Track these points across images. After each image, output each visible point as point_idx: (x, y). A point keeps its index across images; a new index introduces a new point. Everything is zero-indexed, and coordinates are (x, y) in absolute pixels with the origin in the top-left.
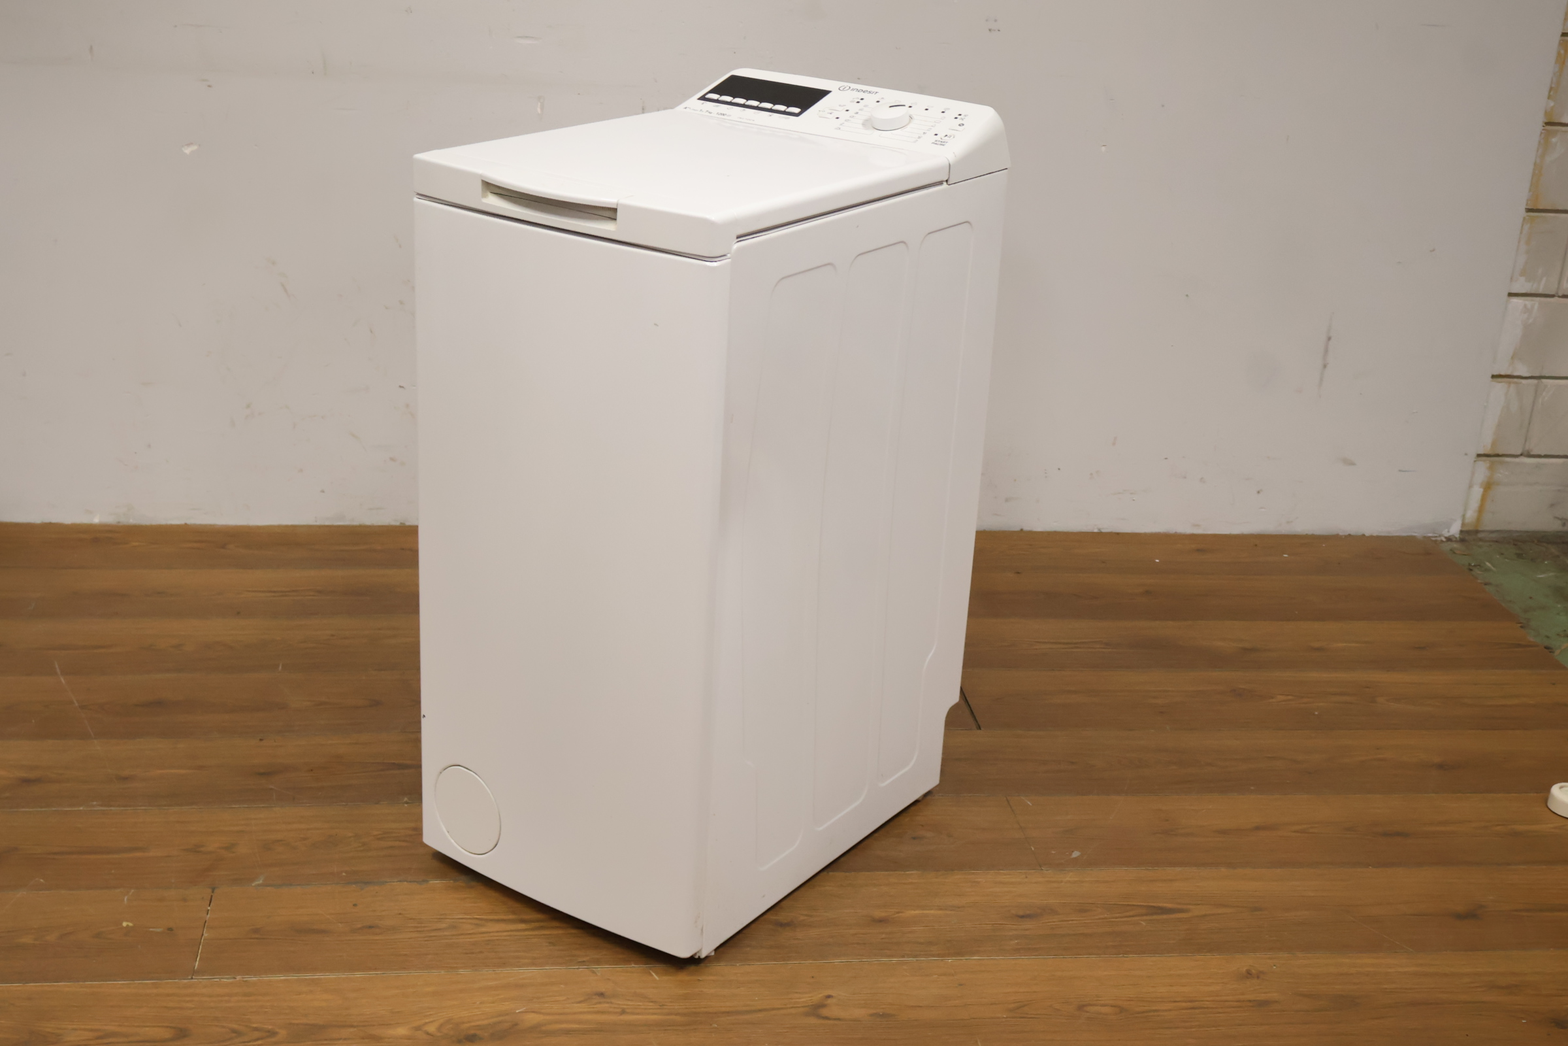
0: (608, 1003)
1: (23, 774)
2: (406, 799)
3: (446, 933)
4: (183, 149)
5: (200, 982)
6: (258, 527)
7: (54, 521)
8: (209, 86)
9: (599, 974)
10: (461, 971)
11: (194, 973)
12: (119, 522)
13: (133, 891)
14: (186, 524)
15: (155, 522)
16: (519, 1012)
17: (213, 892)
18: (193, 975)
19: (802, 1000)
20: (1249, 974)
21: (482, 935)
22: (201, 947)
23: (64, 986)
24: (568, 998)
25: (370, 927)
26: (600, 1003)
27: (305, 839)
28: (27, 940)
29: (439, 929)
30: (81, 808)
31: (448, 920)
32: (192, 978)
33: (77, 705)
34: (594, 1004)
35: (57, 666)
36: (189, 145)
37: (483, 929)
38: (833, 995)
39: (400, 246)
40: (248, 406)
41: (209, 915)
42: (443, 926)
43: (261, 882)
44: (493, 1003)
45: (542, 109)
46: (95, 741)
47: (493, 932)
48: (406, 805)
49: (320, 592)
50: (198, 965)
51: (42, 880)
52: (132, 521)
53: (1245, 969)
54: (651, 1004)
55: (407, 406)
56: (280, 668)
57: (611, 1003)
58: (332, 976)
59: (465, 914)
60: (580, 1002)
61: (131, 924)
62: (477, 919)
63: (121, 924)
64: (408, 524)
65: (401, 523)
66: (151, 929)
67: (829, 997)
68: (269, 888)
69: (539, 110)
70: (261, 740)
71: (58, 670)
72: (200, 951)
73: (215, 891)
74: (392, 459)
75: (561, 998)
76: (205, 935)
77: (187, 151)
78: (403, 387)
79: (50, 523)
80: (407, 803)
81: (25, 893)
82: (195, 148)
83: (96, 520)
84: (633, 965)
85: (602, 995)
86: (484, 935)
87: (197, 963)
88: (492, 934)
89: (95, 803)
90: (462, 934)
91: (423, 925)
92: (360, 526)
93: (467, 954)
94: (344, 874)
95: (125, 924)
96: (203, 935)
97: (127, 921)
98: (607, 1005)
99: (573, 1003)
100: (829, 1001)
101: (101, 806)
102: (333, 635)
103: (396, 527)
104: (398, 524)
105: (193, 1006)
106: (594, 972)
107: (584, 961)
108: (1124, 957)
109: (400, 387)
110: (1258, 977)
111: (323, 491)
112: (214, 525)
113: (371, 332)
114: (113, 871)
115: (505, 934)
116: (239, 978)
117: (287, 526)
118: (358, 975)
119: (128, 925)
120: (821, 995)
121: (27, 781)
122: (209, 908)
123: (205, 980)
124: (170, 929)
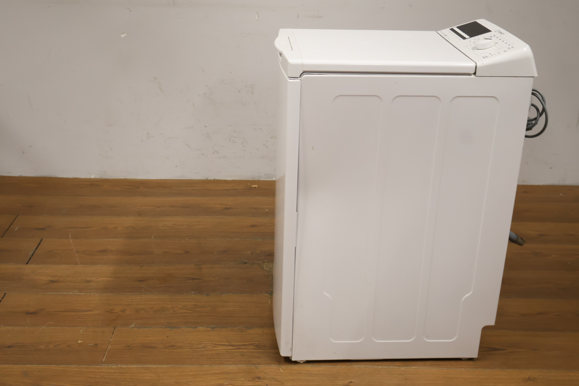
0: (261, 382)
1: (51, 279)
2: (193, 292)
3: (201, 350)
4: (121, 35)
5: (104, 367)
6: (153, 180)
7: (77, 177)
8: (130, 11)
9: (259, 369)
10: (205, 366)
11: (103, 363)
12: (101, 178)
13: (84, 328)
14: (126, 179)
15: (114, 178)
16: (225, 384)
17: (114, 329)
18: (102, 364)
19: (340, 383)
20: (529, 379)
21: (215, 351)
22: (106, 352)
23: (53, 367)
24: (245, 379)
25: (172, 346)
26: (258, 382)
27: (153, 308)
28: (42, 347)
29: (199, 348)
30: (70, 293)
31: (203, 344)
32: (101, 365)
33: (75, 251)
34: (256, 382)
35: (70, 235)
36: (123, 34)
37: (216, 349)
38: (353, 381)
39: (204, 72)
40: (148, 134)
41: (111, 339)
42: (201, 346)
43: (133, 326)
44: (216, 380)
45: (258, 17)
46: (79, 266)
47: (219, 350)
48: (193, 295)
49: (172, 206)
50: (105, 359)
51: (51, 322)
52: (106, 177)
53: (527, 377)
54: (278, 383)
55: (208, 134)
56: (153, 237)
57: (262, 382)
58: (155, 366)
59: (210, 342)
60: (249, 381)
61: (81, 342)
62: (214, 344)
63: (78, 342)
64: (209, 179)
65: (206, 179)
66: (89, 344)
67: (351, 382)
68: (136, 328)
69: (257, 18)
70: (141, 267)
71: (70, 237)
72: (106, 354)
73: (116, 329)
74: (203, 154)
75: (242, 379)
76: (109, 347)
77: (123, 36)
78: (206, 127)
79: (76, 178)
80: (193, 294)
81: (44, 327)
82: (125, 35)
83: (93, 177)
84: (273, 366)
85: (259, 378)
86: (217, 351)
87: (104, 359)
88: (219, 351)
89: (76, 291)
90: (207, 350)
91: (193, 346)
92: (191, 180)
93: (208, 358)
94: (165, 323)
95: (79, 342)
96: (108, 347)
97: (80, 340)
98: (261, 383)
99: (247, 381)
100: (351, 384)
101: (78, 292)
102: (174, 224)
103: (204, 180)
104: (205, 179)
105: (100, 377)
106: (257, 368)
107: (254, 363)
108: (476, 369)
109: (205, 126)
110: (533, 380)
111: (176, 166)
112: (136, 179)
113: (193, 105)
114: (78, 320)
115: (224, 351)
116: (119, 366)
117: (163, 180)
118: (165, 366)
119: (80, 342)
120: (348, 381)
121: (52, 282)
122: (112, 336)
123: (106, 366)
124: (96, 344)
